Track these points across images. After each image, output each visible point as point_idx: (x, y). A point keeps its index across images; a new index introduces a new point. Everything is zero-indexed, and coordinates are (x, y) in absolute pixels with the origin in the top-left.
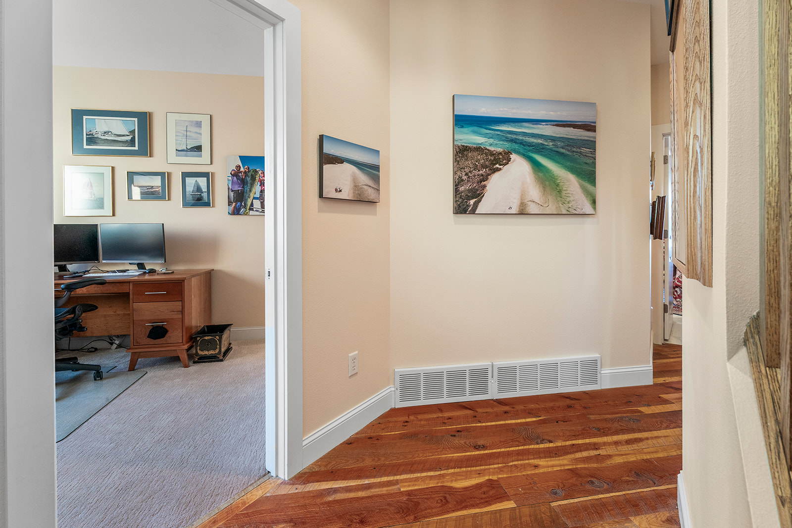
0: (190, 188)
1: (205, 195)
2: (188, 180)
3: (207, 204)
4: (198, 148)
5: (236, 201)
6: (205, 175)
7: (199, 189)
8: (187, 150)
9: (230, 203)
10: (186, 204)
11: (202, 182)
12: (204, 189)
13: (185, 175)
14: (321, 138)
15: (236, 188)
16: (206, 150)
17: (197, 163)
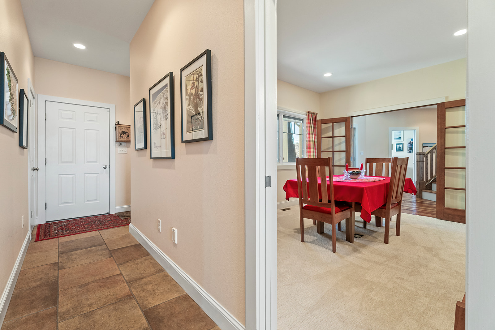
0: (398, 147)
1: (401, 149)
2: (397, 145)
3: (402, 151)
4: (400, 138)
5: (410, 150)
6: (402, 144)
7: (400, 147)
8: (397, 138)
9: (408, 150)
10: (397, 151)
11: (401, 146)
12: (401, 147)
13: (396, 144)
14: (423, 144)
15: (410, 147)
16: (402, 138)
17: (399, 141)
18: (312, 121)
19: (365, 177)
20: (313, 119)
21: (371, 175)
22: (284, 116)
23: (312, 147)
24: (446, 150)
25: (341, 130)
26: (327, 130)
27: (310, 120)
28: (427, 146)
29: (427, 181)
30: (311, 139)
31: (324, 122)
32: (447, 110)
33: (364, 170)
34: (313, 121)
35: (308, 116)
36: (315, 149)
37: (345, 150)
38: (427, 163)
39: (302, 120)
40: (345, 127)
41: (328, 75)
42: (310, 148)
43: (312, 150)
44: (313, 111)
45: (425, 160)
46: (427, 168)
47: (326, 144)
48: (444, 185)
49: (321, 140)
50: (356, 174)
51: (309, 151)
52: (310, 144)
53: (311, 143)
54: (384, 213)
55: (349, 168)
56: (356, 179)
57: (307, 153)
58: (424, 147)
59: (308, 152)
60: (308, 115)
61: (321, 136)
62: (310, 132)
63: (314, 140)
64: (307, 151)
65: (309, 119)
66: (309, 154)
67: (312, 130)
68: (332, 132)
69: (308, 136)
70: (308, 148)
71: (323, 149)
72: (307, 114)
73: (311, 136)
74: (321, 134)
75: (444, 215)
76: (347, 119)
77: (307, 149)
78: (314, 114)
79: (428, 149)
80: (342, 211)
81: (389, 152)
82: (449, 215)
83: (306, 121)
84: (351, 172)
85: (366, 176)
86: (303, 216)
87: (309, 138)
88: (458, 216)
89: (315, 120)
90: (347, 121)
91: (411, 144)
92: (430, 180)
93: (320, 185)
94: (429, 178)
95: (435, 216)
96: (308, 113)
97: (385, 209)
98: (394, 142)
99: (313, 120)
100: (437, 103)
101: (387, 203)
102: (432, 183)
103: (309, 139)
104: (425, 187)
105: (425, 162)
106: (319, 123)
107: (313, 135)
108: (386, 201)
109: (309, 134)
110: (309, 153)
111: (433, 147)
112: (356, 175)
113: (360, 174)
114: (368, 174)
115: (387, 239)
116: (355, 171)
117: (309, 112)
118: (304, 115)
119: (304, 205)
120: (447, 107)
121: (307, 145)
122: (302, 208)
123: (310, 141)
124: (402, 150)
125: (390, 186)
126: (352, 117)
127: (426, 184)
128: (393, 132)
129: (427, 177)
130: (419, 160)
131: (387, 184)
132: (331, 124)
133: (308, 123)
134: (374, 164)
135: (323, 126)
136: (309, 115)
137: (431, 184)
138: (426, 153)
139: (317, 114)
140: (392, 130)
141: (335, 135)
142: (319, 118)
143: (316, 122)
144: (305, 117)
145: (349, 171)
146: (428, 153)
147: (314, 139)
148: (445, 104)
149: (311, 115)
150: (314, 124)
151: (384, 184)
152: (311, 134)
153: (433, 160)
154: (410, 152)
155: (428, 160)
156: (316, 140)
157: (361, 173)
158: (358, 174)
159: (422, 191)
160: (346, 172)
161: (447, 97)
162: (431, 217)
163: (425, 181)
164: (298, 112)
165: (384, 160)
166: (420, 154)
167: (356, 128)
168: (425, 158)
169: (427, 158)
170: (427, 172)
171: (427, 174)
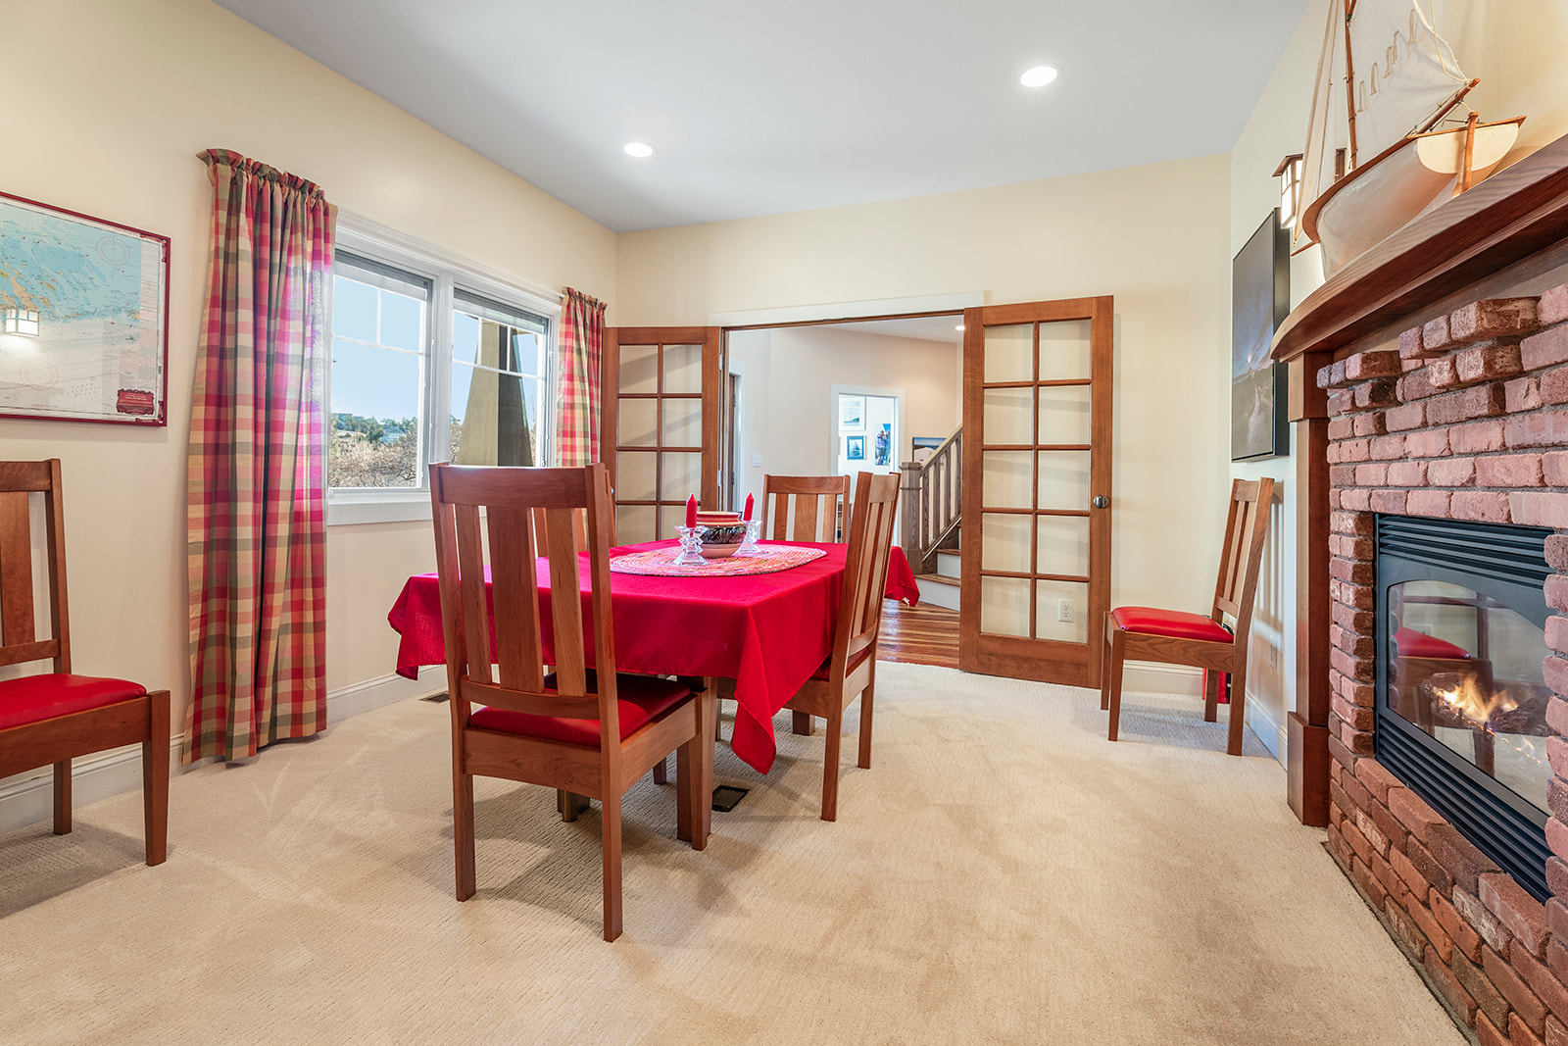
0: (852, 448)
1: (860, 451)
2: (850, 441)
3: (862, 458)
4: (858, 420)
5: (881, 455)
6: (862, 438)
7: (857, 448)
8: (851, 421)
9: (877, 457)
10: (849, 458)
11: (859, 443)
12: (861, 448)
13: (849, 438)
14: (912, 439)
15: (881, 446)
16: (862, 420)
17: (856, 430)
18: (581, 329)
19: (758, 549)
20: (588, 322)
21: (780, 539)
22: (459, 293)
23: (579, 428)
24: (987, 456)
25: (685, 373)
26: (638, 369)
27: (577, 326)
28: (923, 447)
29: (926, 547)
30: (578, 399)
31: (630, 336)
32: (987, 332)
33: (756, 521)
34: (588, 332)
35: (569, 306)
36: (593, 438)
37: (700, 445)
38: (926, 494)
39: (545, 321)
40: (701, 362)
41: (637, 150)
42: (573, 435)
43: (579, 441)
44: (588, 292)
45: (921, 486)
46: (926, 510)
47: (635, 421)
48: (980, 564)
49: (618, 403)
50: (724, 537)
51: (569, 444)
52: (573, 419)
53: (578, 413)
54: (823, 697)
55: (699, 516)
56: (729, 557)
57: (561, 453)
58: (916, 447)
59: (564, 448)
60: (566, 302)
61: (618, 389)
62: (572, 369)
63: (591, 403)
64: (561, 444)
65: (569, 320)
66: (569, 456)
67: (581, 363)
68: (656, 378)
69: (565, 384)
70: (565, 434)
71: (622, 439)
72: (562, 298)
73: (577, 384)
74: (617, 381)
75: (980, 657)
76: (709, 335)
77: (561, 438)
78: (593, 303)
79: (925, 456)
80: (657, 719)
81: (832, 461)
82: (993, 658)
83: (558, 326)
84: (706, 529)
85: (763, 541)
86: (470, 763)
87: (571, 392)
88: (1013, 657)
89: (596, 328)
90: (709, 341)
91: (884, 440)
92: (934, 543)
93: (545, 596)
94: (931, 539)
95: (957, 661)
96: (566, 298)
97: (828, 681)
98: (844, 431)
99: (588, 327)
100: (963, 308)
101: (834, 656)
102: (936, 553)
103: (568, 399)
104: (921, 566)
105: (921, 491)
106: (612, 342)
107: (584, 382)
108: (832, 647)
109: (571, 378)
110: (569, 454)
111: (938, 449)
112: (728, 543)
113: (742, 538)
114: (770, 536)
115: (831, 800)
116: (722, 527)
117: (570, 292)
118: (552, 301)
119: (476, 707)
120: (989, 322)
121: (562, 421)
122: (466, 724)
123: (572, 406)
124: (861, 455)
125: (844, 588)
126: (726, 329)
127: (923, 556)
128: (843, 399)
129: (926, 537)
130: (908, 486)
131: (833, 576)
132: (655, 349)
133: (567, 335)
134: (792, 498)
135: (627, 354)
136: (572, 304)
137: (935, 554)
138: (924, 464)
139: (603, 308)
140: (840, 394)
141: (667, 390)
142: (611, 321)
143: (598, 334)
144: (555, 309)
145: (698, 528)
146: (929, 465)
147: (591, 398)
148: (984, 311)
149: (578, 306)
150: (591, 342)
151: (825, 579)
152: (576, 377)
153: (939, 486)
154: (881, 463)
155: (928, 484)
156: (597, 405)
157: (744, 533)
158: (735, 537)
159: (917, 578)
160: (688, 530)
161: (987, 294)
162: (945, 665)
163: (921, 547)
164: (529, 288)
165: (821, 483)
166: (909, 468)
167: (738, 376)
168: (921, 478)
169: (926, 478)
170: (926, 520)
171: (926, 526)
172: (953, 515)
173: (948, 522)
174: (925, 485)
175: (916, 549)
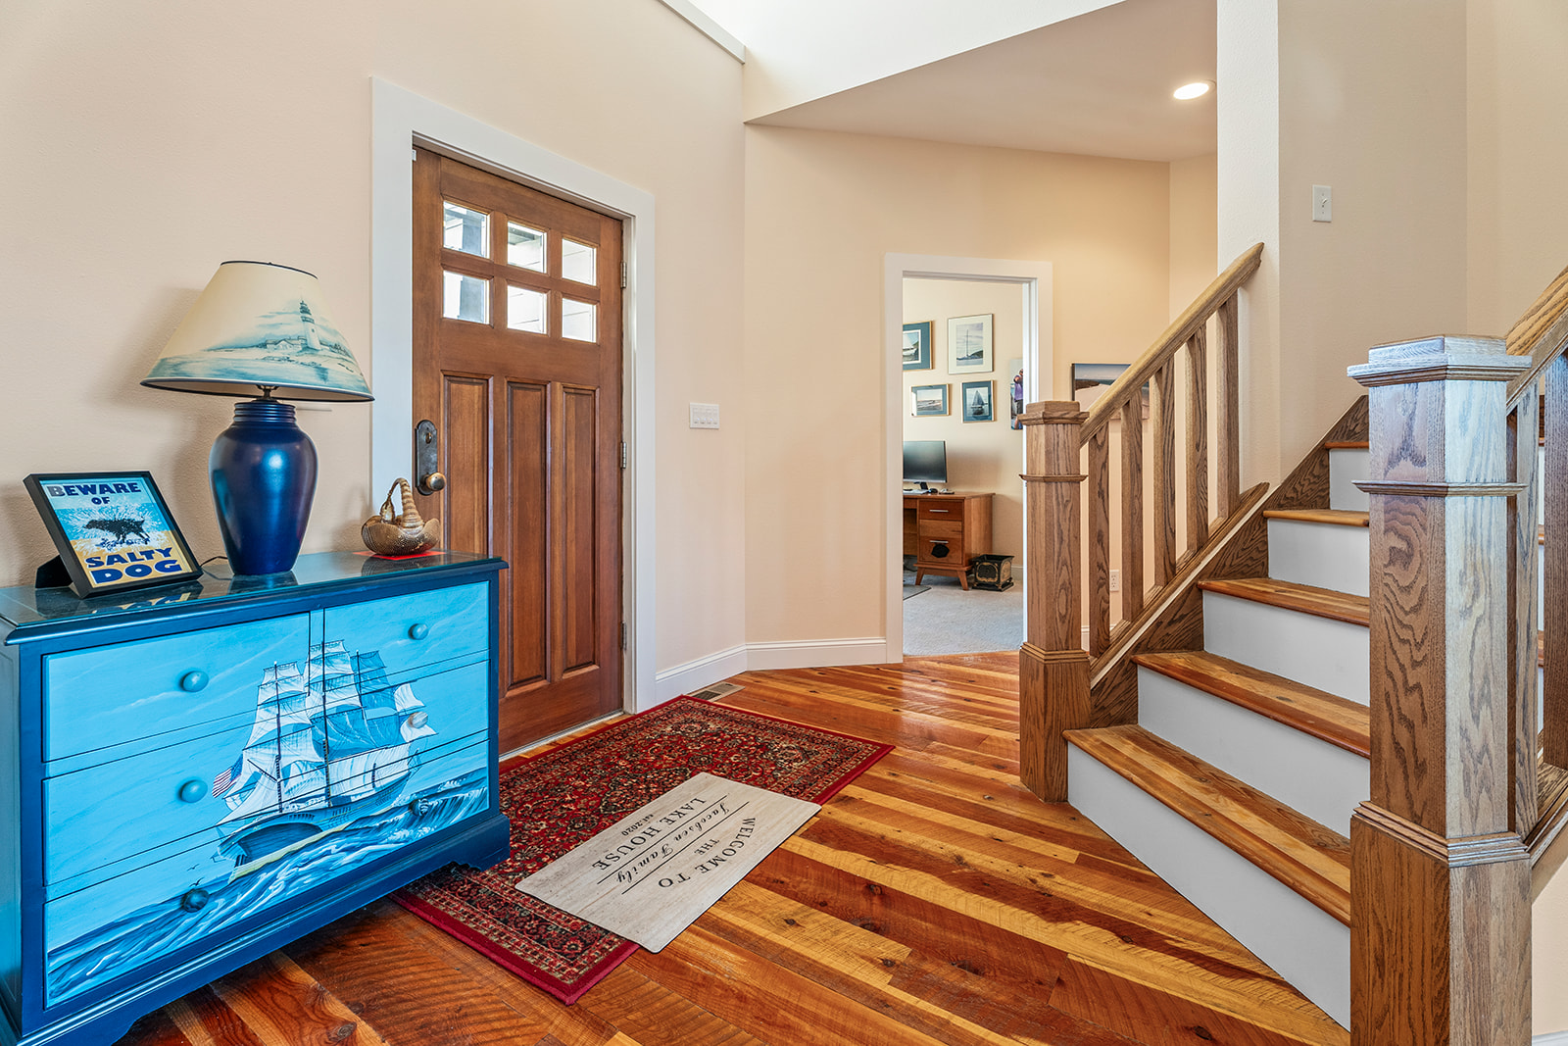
0: (970, 401)
1: (986, 407)
2: (969, 391)
3: (989, 417)
4: (980, 354)
5: (1020, 413)
6: (986, 384)
7: (980, 401)
8: (968, 358)
9: (1013, 416)
10: (966, 419)
11: (983, 392)
12: (986, 400)
13: (966, 386)
14: (1075, 370)
16: (987, 357)
17: (979, 371)
28: (1096, 383)
29: (1102, 644)
38: (1100, 494)
45: (1084, 470)
46: (1100, 539)
58: (1078, 384)
92: (1126, 633)
94: (1116, 620)
98: (954, 374)
102: (1135, 664)
104: (1086, 703)
105: (1084, 486)
124: (987, 413)
127: (1090, 672)
129: (1101, 615)
130: (1041, 471)
137: (1129, 668)
138: (1093, 409)
140: (907, 274)
146: (1107, 411)
153: (1140, 470)
155: (1105, 465)
159: (1066, 741)
163: (1085, 646)
166: (1047, 420)
167: (630, 217)
168: (1084, 451)
169: (1099, 447)
170: (1100, 568)
171: (1100, 582)
172: (1181, 548)
173: (1169, 570)
174: (1100, 467)
175: (1070, 654)
